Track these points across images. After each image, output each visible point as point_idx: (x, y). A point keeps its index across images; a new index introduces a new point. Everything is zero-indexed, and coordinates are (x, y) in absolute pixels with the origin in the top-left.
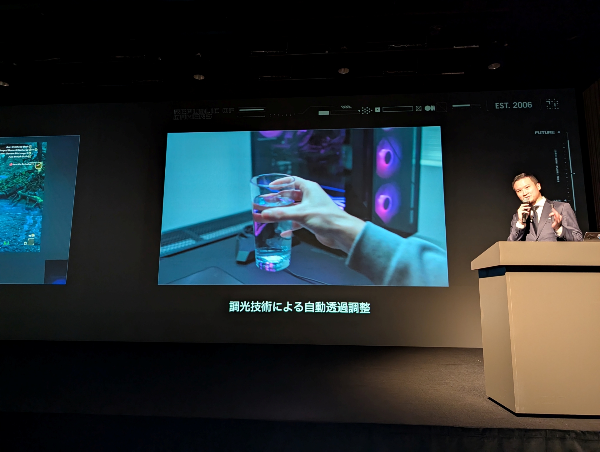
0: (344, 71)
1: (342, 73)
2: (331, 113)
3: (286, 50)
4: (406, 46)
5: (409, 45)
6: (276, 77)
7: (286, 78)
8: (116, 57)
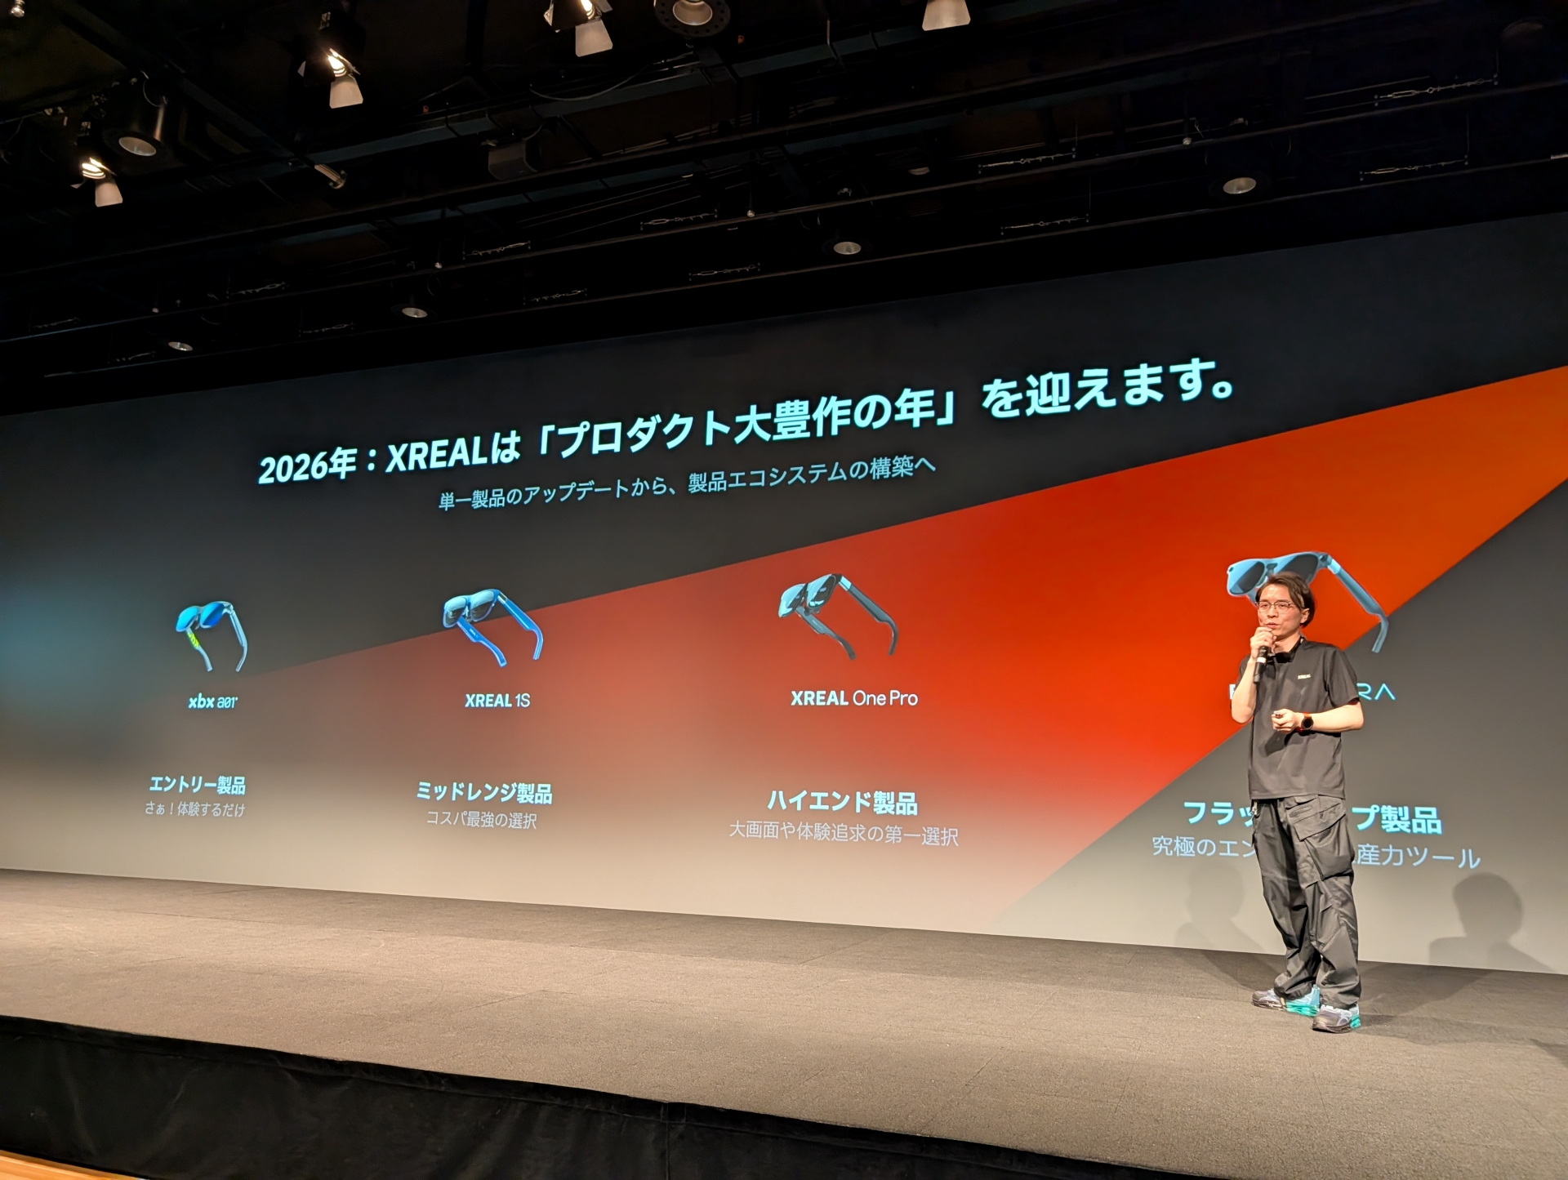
0: (1239, 186)
1: (1235, 193)
3: (1074, 150)
4: (1430, 90)
5: (1439, 89)
6: (1047, 224)
7: (1073, 225)
8: (650, 223)
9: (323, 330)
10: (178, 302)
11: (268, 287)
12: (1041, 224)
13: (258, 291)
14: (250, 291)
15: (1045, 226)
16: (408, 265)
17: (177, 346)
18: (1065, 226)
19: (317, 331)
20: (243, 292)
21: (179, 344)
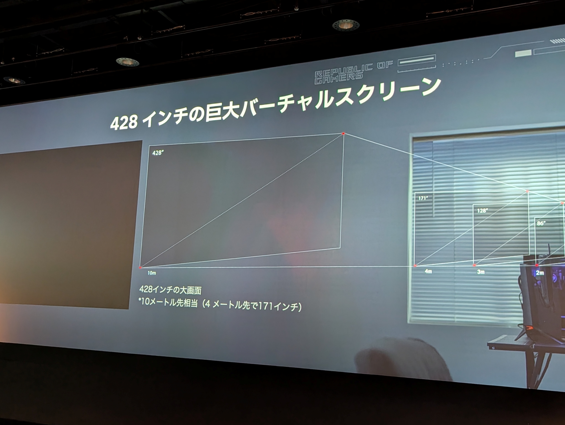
2: (534, 53)
6: (451, 11)
7: (465, 11)
8: (245, 15)
9: (83, 72)
10: (13, 58)
11: (56, 51)
12: (448, 11)
13: (51, 52)
14: (48, 53)
15: (450, 12)
16: (124, 38)
17: (13, 80)
18: (460, 11)
19: (80, 72)
20: (44, 53)
21: (14, 79)
